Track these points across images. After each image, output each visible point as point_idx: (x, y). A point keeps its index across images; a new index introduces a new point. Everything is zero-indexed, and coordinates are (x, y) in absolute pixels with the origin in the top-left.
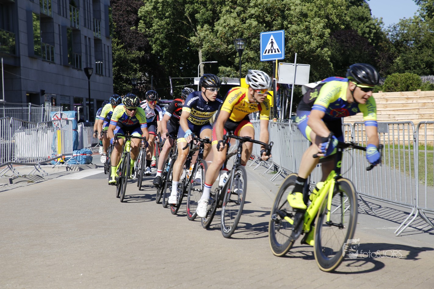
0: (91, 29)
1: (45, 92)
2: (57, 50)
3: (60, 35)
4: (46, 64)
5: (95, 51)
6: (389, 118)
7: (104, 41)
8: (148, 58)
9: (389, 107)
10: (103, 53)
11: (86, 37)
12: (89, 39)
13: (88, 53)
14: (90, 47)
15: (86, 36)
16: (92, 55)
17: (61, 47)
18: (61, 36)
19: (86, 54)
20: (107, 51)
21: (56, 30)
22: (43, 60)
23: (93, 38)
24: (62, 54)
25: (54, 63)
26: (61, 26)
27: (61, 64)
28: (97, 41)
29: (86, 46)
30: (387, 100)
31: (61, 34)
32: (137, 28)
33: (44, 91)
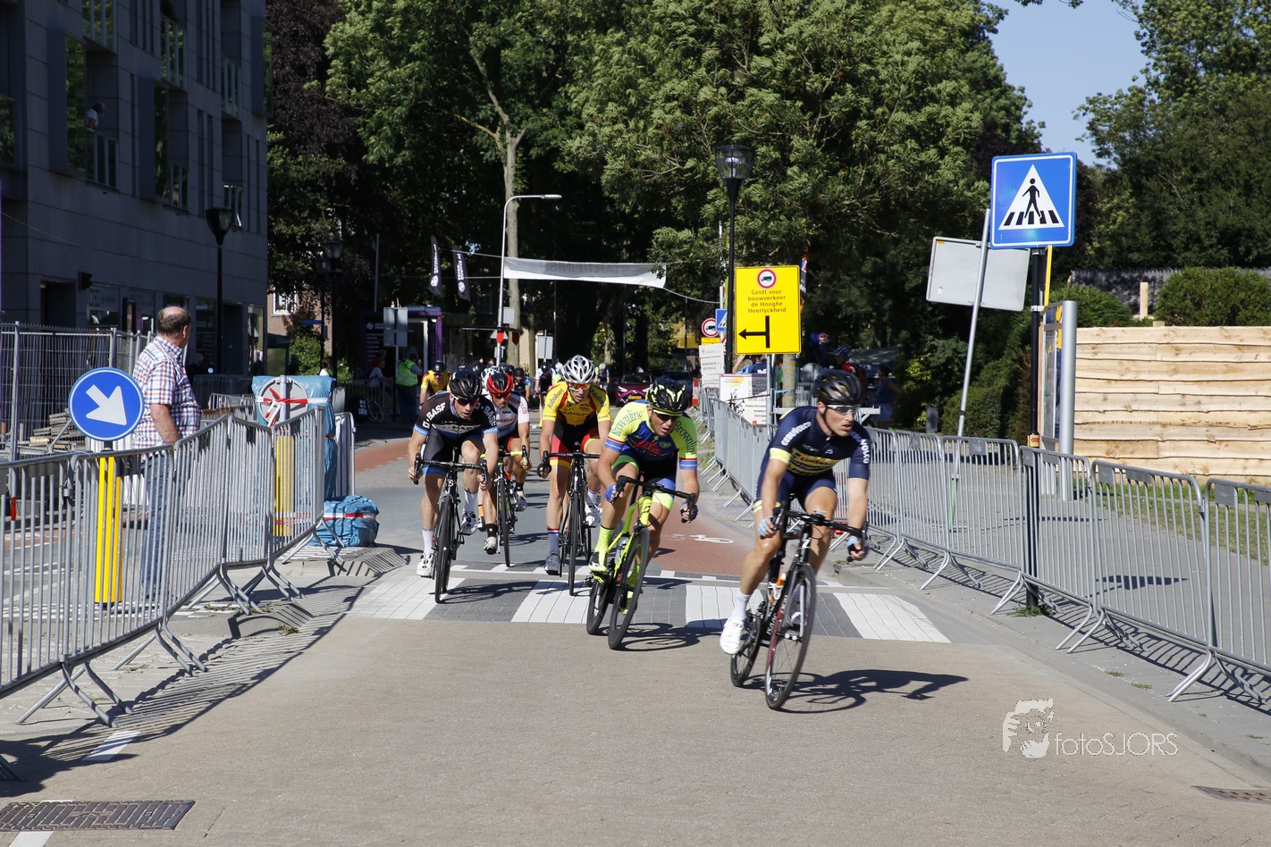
0: (214, 90)
1: (91, 280)
2: (125, 150)
3: (133, 105)
4: (96, 194)
5: (224, 155)
6: (1184, 405)
7: (248, 124)
8: (354, 177)
9: (1182, 372)
10: (245, 162)
11: (200, 112)
12: (210, 117)
13: (206, 162)
14: (211, 142)
15: (202, 109)
16: (214, 166)
17: (137, 141)
18: (136, 110)
19: (201, 164)
20: (253, 157)
21: (125, 92)
22: (87, 183)
23: (220, 117)
24: (137, 164)
25: (117, 191)
26: (136, 79)
27: (133, 196)
28: (230, 124)
29: (201, 139)
30: (1178, 351)
31: (136, 103)
32: (324, 85)
33: (90, 276)
